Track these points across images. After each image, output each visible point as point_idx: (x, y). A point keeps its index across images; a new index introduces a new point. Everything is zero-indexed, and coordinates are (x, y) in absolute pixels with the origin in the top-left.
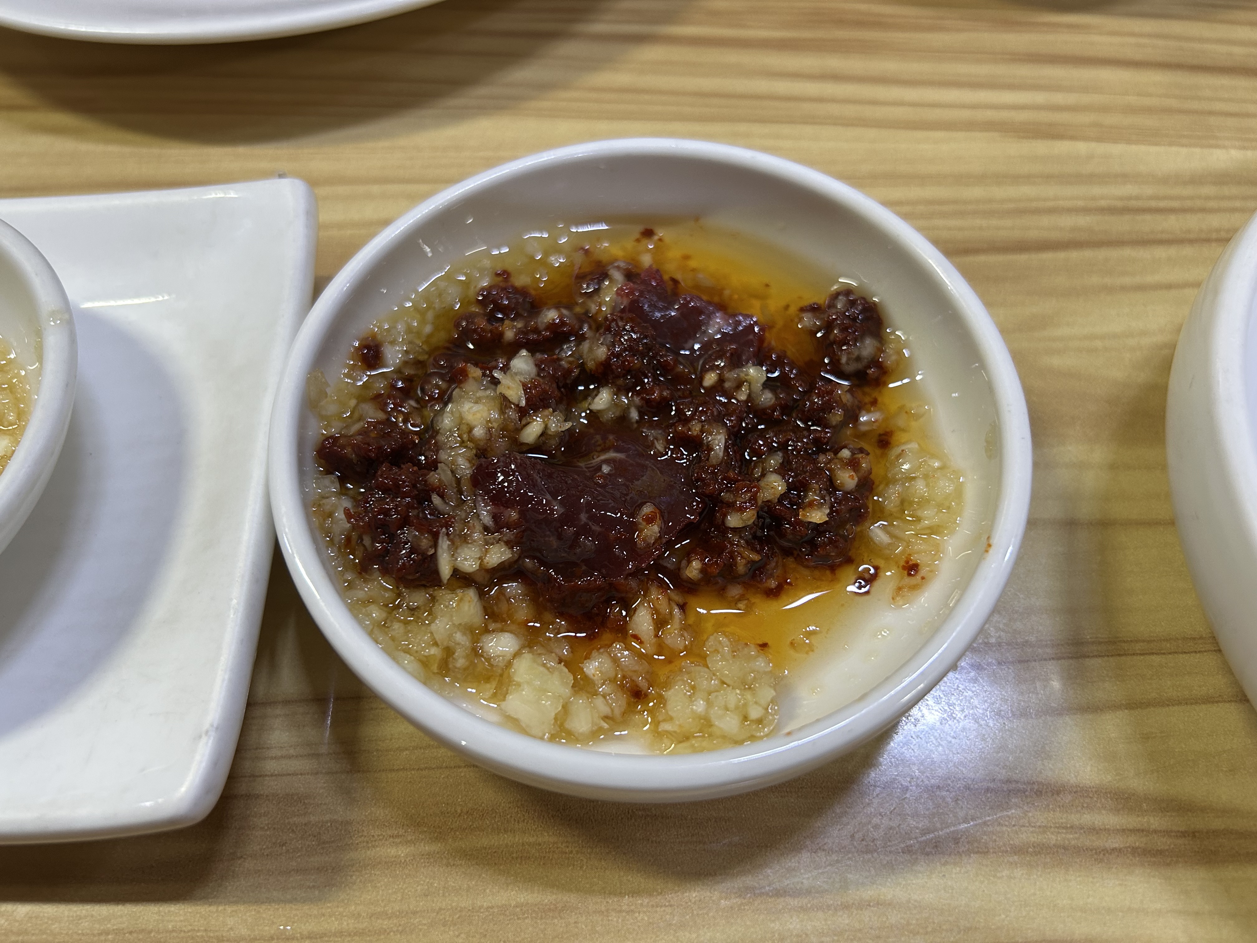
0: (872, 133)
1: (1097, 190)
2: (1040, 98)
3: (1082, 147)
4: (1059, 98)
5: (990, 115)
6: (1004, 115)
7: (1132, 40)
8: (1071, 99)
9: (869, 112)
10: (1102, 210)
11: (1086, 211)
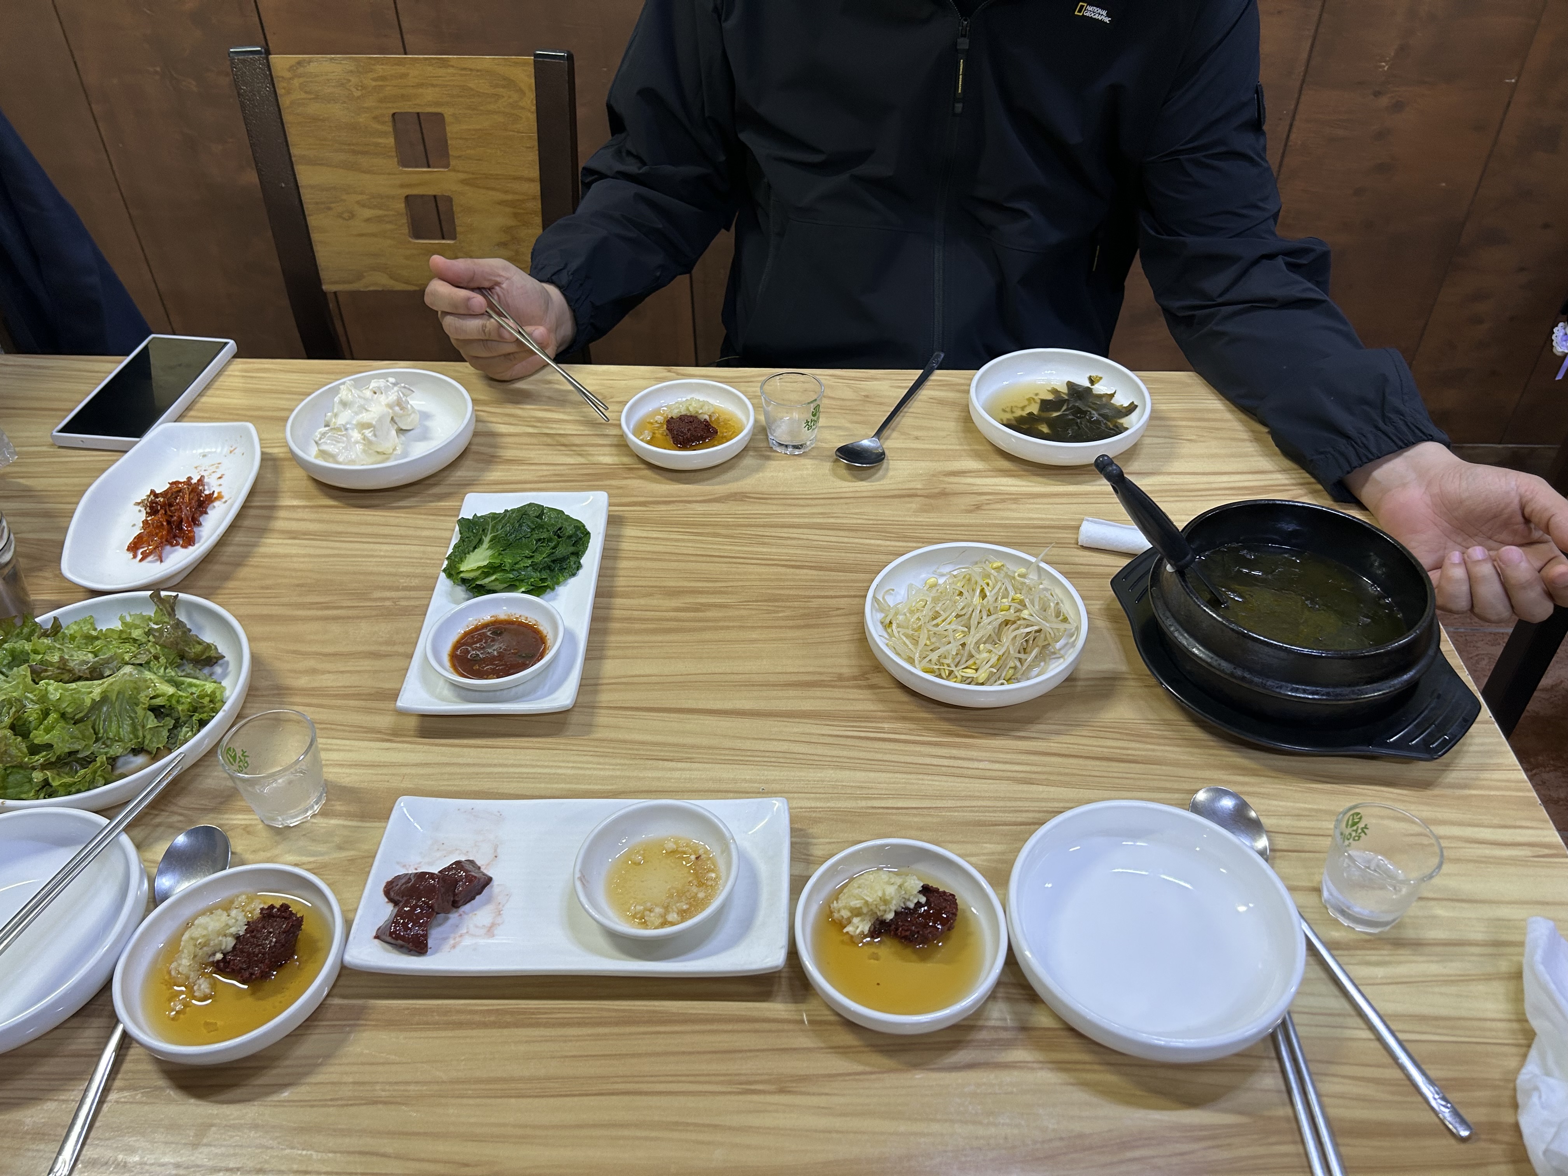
0: (967, 780)
1: (1043, 804)
2: (1028, 768)
3: (1041, 788)
4: (1034, 769)
5: (1009, 774)
6: (1015, 774)
7: (1065, 745)
8: (1039, 769)
9: (965, 772)
10: (1044, 812)
11: (1039, 812)
